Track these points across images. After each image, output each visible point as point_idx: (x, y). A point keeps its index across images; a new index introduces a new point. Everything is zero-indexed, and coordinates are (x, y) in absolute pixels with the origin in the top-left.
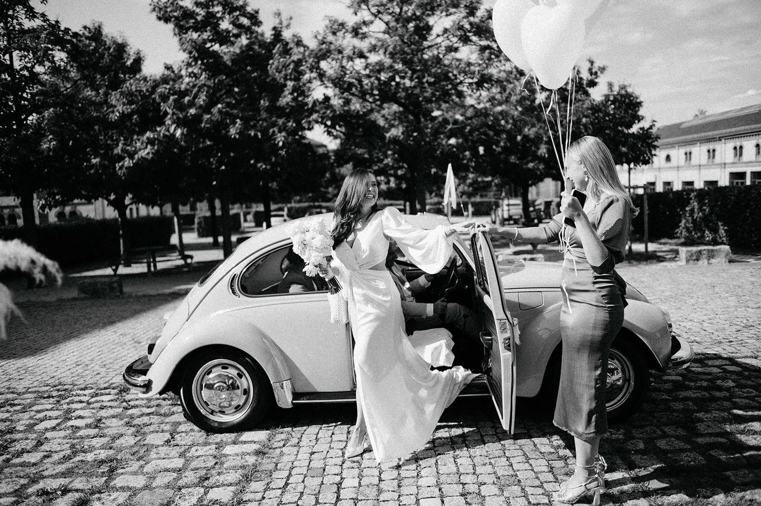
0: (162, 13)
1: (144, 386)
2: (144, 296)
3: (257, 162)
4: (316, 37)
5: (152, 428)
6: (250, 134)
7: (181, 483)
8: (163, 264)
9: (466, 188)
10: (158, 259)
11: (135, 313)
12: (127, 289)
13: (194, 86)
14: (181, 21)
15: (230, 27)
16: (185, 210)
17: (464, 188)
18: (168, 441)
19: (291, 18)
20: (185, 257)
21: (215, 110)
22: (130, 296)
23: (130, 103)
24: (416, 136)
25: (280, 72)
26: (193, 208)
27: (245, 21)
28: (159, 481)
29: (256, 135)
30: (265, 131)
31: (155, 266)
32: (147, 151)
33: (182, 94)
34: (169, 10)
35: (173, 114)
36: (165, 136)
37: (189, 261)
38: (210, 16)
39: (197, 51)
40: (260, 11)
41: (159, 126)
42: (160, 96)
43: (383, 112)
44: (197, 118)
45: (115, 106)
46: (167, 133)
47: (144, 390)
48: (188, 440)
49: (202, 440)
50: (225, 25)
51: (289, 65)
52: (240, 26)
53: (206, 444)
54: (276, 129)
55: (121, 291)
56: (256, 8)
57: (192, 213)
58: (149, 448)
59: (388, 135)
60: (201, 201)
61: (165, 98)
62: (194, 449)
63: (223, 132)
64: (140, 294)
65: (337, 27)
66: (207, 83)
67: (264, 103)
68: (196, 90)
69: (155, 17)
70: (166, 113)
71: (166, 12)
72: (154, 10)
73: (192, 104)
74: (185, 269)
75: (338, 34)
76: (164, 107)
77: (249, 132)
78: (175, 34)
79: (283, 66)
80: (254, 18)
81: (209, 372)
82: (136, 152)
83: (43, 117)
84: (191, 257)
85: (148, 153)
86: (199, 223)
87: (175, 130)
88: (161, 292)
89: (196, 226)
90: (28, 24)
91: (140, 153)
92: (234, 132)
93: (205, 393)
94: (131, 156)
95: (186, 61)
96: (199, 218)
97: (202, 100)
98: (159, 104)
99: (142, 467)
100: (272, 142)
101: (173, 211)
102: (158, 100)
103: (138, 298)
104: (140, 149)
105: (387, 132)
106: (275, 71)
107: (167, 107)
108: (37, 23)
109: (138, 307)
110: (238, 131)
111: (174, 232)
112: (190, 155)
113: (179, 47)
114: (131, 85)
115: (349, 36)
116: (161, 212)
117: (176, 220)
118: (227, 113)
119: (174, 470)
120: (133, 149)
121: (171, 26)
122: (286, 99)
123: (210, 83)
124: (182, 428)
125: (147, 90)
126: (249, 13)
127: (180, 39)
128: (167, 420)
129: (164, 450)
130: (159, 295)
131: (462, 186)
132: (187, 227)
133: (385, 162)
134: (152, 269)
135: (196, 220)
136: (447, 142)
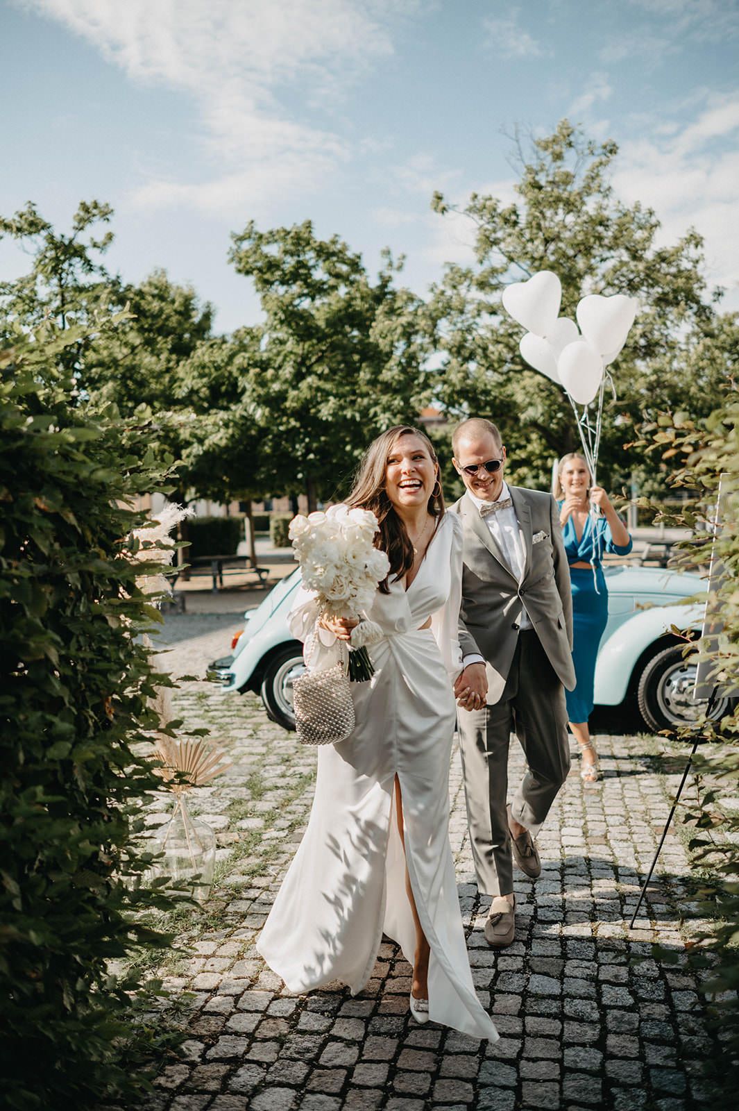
0: (243, 264)
1: (228, 679)
2: (211, 614)
3: (354, 448)
4: (432, 290)
5: (234, 726)
6: (345, 416)
7: (265, 762)
8: (232, 578)
9: (656, 486)
10: (224, 572)
11: (202, 632)
12: (190, 606)
13: (278, 354)
14: (265, 273)
15: (325, 277)
16: (258, 510)
17: (652, 486)
18: (251, 736)
19: (404, 257)
20: (259, 571)
21: (303, 385)
22: (194, 614)
23: (201, 376)
24: (560, 419)
25: (384, 338)
26: (268, 508)
27: (344, 269)
28: (245, 760)
29: (353, 417)
30: (364, 412)
31: (221, 581)
32: (220, 435)
33: (264, 365)
34: (251, 260)
35: (254, 390)
36: (242, 417)
37: (264, 575)
38: (301, 264)
39: (284, 312)
40: (363, 257)
41: (235, 404)
42: (238, 369)
43: (523, 383)
44: (282, 396)
45: (183, 380)
46: (245, 414)
47: (227, 682)
48: (271, 736)
49: (284, 736)
50: (319, 275)
51: (396, 329)
52: (338, 276)
53: (287, 739)
54: (378, 409)
55: (184, 608)
56: (358, 253)
57: (266, 514)
58: (233, 739)
59: (522, 417)
60: (279, 497)
61: (244, 371)
62: (275, 742)
63: (313, 411)
64: (207, 612)
65: (458, 277)
66: (295, 351)
67: (364, 375)
68: (280, 359)
69: (234, 270)
70: (244, 390)
71: (247, 263)
72: (232, 260)
73: (276, 378)
74: (260, 587)
75: (459, 287)
76: (242, 382)
77: (345, 413)
78: (258, 290)
79: (389, 331)
80: (355, 266)
81: (290, 671)
82: (206, 437)
83: (101, 394)
84: (267, 571)
85: (221, 438)
86: (277, 528)
87: (254, 410)
88: (231, 610)
89: (272, 531)
90: (85, 279)
91: (211, 437)
92: (326, 413)
93: (286, 692)
94: (201, 441)
95: (269, 323)
96: (277, 521)
97: (288, 371)
98: (236, 379)
99: (228, 751)
100: (373, 425)
101: (241, 510)
102: (236, 374)
103: (204, 616)
104: (212, 433)
105: (522, 413)
106: (378, 336)
107: (247, 382)
108: (95, 278)
109: (206, 625)
110: (331, 412)
111: (244, 538)
112: (271, 440)
113: (261, 307)
114: (202, 353)
115: (474, 288)
116: (228, 511)
117: (247, 522)
118: (318, 389)
119: (258, 754)
120: (203, 433)
121: (252, 278)
122: (391, 373)
123: (299, 350)
124: (264, 727)
125: (222, 361)
126: (349, 259)
127: (264, 297)
128: (249, 720)
129: (247, 741)
130: (228, 614)
131: (650, 482)
132: (261, 533)
133: (530, 448)
134: (218, 585)
135: (272, 524)
136: (611, 423)
